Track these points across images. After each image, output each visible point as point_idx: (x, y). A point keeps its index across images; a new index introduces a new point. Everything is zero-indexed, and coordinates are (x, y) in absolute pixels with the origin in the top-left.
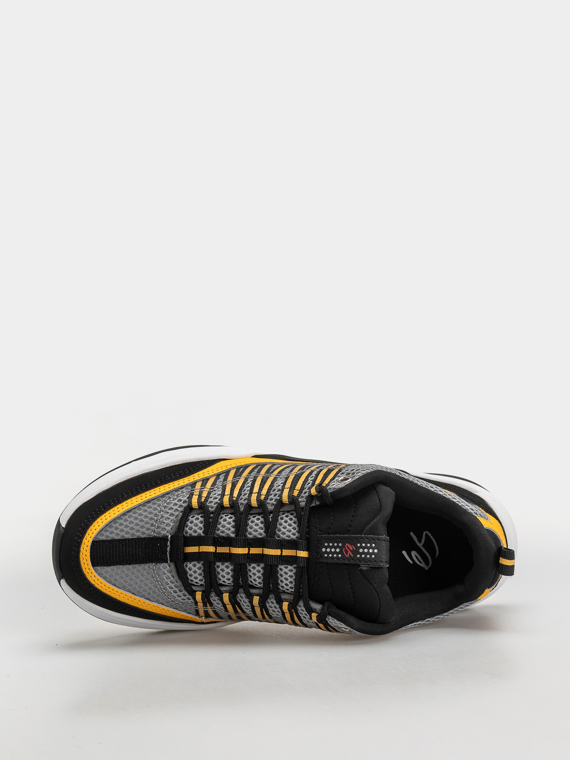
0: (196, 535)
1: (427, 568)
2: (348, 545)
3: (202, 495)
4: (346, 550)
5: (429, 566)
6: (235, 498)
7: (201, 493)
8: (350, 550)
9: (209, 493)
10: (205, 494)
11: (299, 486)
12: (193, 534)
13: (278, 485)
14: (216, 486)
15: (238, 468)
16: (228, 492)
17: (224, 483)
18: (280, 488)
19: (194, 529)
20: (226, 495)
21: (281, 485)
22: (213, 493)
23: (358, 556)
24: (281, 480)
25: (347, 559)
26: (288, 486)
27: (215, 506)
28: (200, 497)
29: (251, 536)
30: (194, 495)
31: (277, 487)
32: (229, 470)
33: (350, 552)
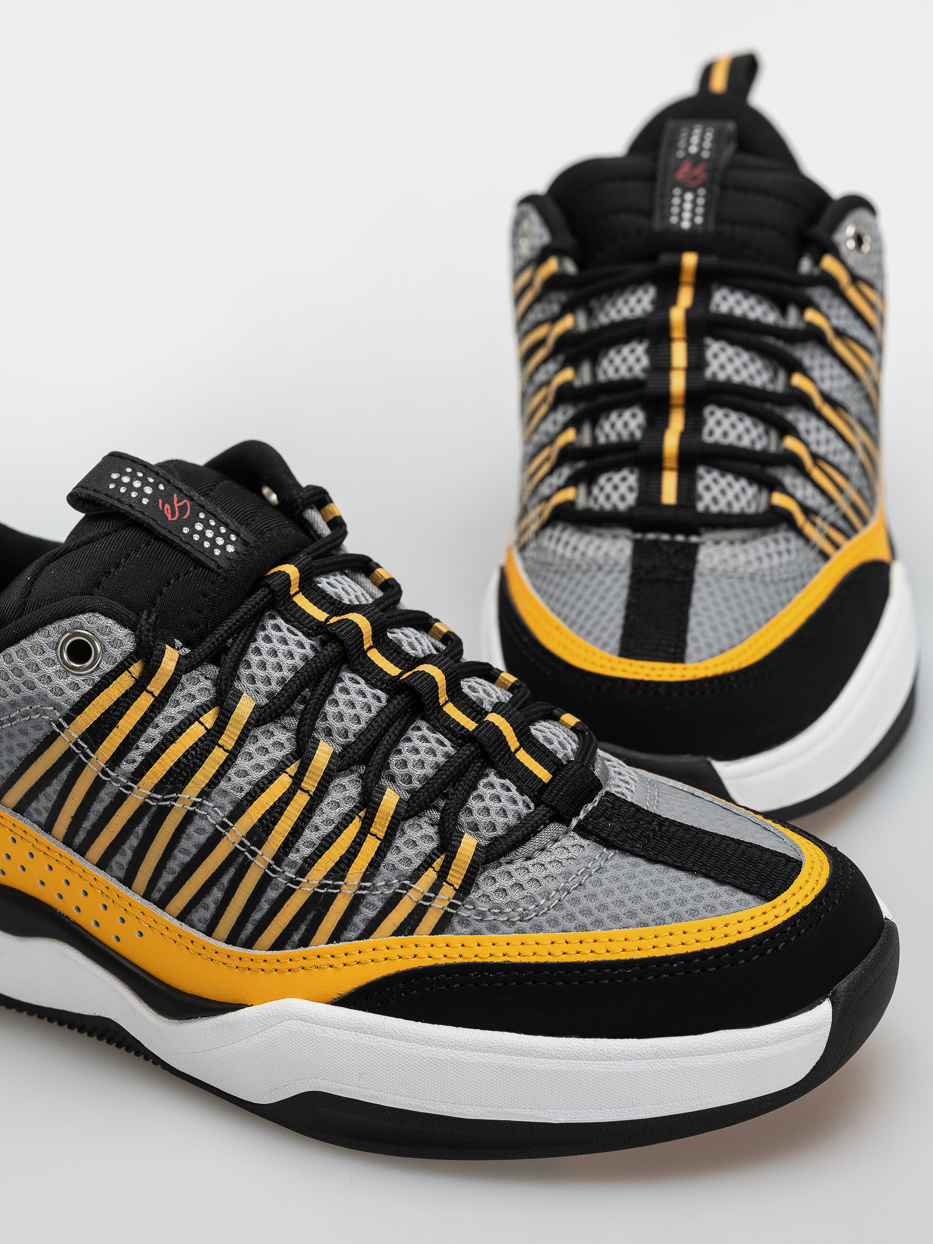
0: (507, 782)
2: (169, 516)
3: (436, 876)
4: (182, 514)
6: (360, 817)
7: (435, 888)
8: (172, 507)
9: (415, 876)
10: (430, 876)
11: (196, 732)
12: (513, 788)
13: (237, 780)
14: (390, 889)
15: (305, 942)
16: (370, 847)
17: (365, 888)
18: (242, 763)
19: (503, 793)
20: (379, 839)
21: (231, 772)
22: (408, 869)
23: (161, 487)
24: (225, 797)
25: (191, 499)
26: (218, 756)
27: (423, 821)
28: (443, 874)
29: (379, 693)
30: (455, 889)
31: (245, 773)
32: (336, 937)
33: (176, 505)
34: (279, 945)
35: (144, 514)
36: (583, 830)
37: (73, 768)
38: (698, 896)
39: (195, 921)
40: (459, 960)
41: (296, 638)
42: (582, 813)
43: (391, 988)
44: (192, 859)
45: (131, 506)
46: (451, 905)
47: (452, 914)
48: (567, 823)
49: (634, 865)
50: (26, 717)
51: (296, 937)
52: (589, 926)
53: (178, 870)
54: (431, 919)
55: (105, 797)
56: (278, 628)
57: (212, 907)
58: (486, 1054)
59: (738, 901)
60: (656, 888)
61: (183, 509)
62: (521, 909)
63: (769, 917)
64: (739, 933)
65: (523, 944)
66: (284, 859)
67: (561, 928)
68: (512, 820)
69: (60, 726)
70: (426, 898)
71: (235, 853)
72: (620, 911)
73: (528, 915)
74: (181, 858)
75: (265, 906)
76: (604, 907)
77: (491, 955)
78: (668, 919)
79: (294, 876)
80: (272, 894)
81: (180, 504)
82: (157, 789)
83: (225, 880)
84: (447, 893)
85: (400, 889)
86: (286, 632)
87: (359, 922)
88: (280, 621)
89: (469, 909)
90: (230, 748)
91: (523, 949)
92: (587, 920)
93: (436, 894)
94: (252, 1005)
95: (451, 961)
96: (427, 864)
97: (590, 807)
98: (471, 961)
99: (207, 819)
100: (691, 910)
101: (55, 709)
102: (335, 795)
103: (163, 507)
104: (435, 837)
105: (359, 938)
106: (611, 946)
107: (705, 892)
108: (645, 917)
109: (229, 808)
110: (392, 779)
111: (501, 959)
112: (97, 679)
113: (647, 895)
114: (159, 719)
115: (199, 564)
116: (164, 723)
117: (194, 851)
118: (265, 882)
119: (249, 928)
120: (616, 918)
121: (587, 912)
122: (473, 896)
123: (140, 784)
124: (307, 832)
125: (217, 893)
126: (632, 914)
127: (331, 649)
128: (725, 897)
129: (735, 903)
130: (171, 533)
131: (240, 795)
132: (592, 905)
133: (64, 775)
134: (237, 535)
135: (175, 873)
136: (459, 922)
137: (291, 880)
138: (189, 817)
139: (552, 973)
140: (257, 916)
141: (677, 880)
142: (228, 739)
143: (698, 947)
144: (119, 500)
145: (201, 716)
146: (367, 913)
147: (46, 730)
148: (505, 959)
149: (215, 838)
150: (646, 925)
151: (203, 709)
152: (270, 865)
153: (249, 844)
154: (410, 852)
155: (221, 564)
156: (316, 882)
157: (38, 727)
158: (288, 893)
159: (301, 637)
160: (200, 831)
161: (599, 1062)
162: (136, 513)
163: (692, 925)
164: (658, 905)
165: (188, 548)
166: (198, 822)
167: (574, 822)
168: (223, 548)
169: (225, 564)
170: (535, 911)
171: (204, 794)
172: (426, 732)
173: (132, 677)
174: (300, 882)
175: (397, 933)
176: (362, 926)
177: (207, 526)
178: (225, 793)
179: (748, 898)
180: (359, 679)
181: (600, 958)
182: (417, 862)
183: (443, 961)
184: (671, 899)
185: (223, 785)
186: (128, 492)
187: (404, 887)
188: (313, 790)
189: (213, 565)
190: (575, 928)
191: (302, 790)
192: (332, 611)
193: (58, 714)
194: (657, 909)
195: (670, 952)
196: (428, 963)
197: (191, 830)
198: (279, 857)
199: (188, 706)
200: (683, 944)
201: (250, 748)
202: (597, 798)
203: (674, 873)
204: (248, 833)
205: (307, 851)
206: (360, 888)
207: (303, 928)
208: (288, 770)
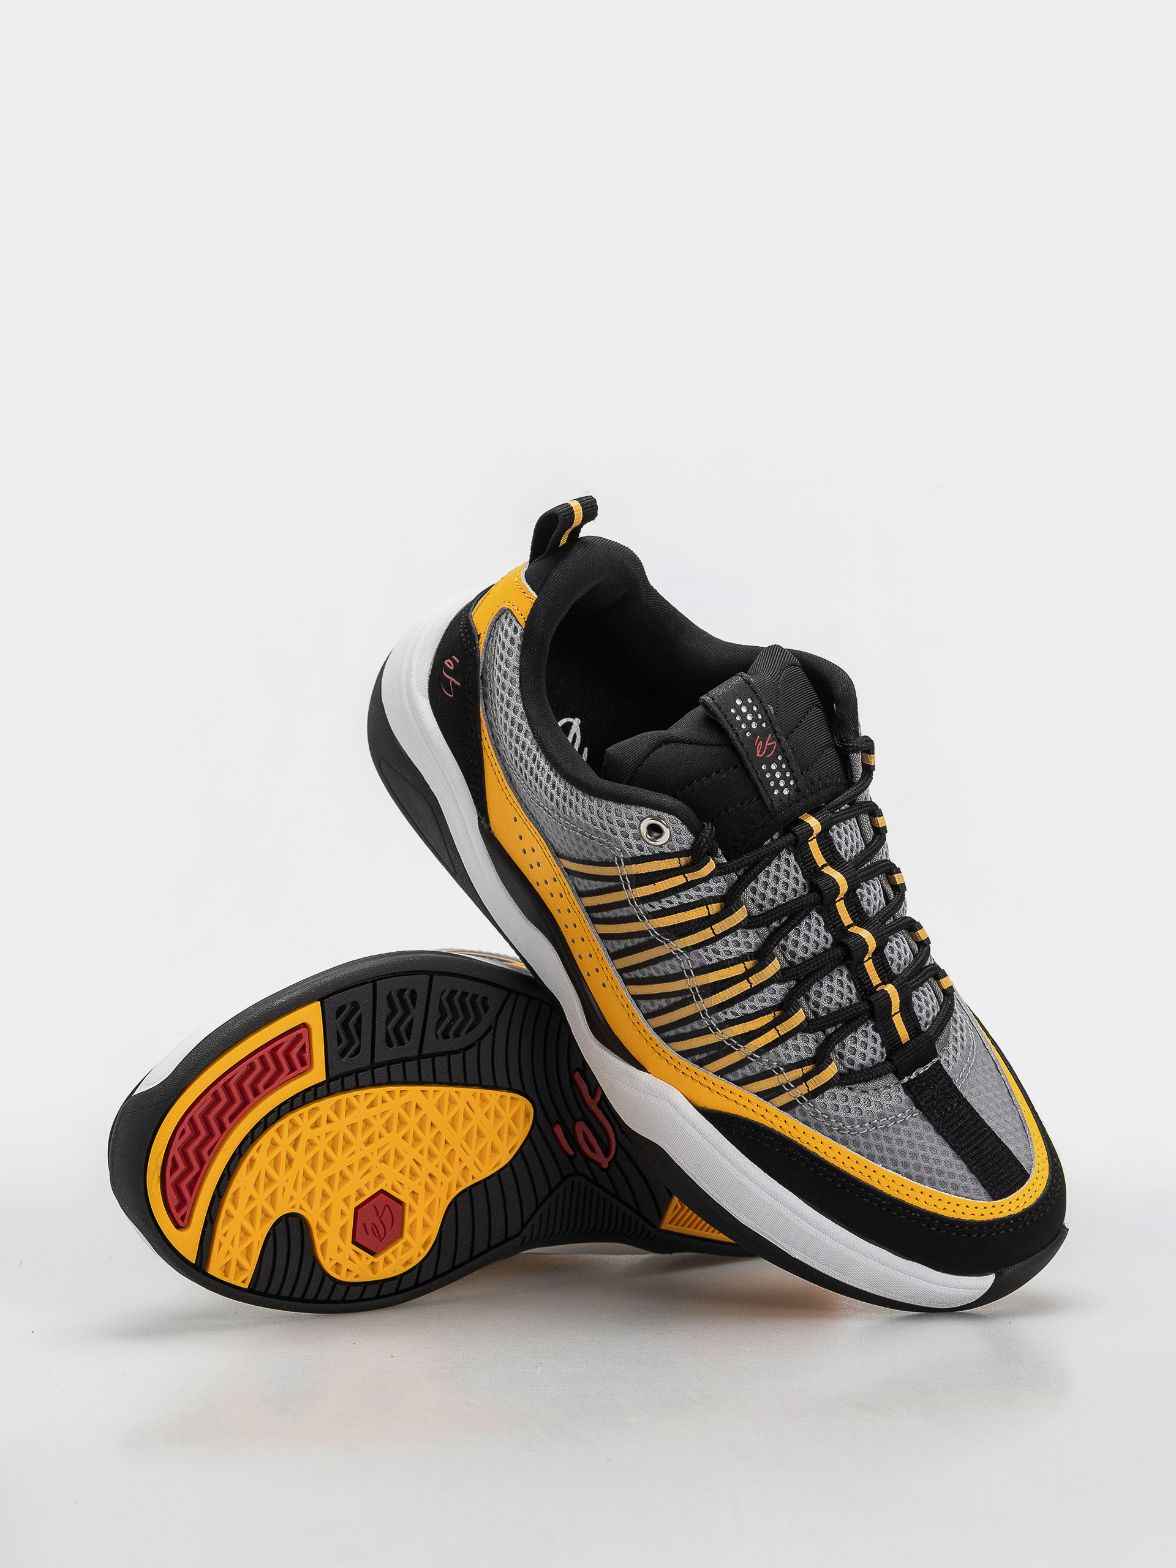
0: (877, 1035)
1: (576, 722)
2: (758, 752)
3: (801, 1076)
4: (768, 753)
5: (571, 720)
6: (775, 1014)
7: (797, 1083)
8: (764, 744)
9: (789, 1068)
10: (798, 1073)
11: (700, 912)
12: (879, 1041)
13: (711, 954)
14: (769, 1067)
15: (701, 1064)
16: (771, 1036)
17: (754, 1058)
18: (719, 945)
19: (871, 1044)
20: (779, 1034)
21: (710, 947)
22: (787, 1062)
23: (764, 725)
24: (698, 958)
25: (779, 741)
26: (706, 934)
27: (811, 1036)
28: (806, 1078)
29: (829, 936)
30: (808, 1090)
31: (718, 953)
32: (721, 1073)
33: (767, 744)
34: (685, 1054)
35: (743, 745)
36: (907, 1088)
37: (614, 886)
38: (952, 1173)
39: (642, 1005)
40: (788, 1135)
41: (796, 876)
42: (914, 1074)
43: (738, 1125)
44: (659, 977)
45: (737, 735)
46: (800, 1099)
47: (799, 1104)
48: (901, 1079)
49: (925, 1129)
50: (602, 843)
51: (697, 1057)
52: (876, 1159)
53: (647, 975)
54: (784, 1099)
55: (624, 912)
56: (788, 862)
57: (656, 1007)
58: (773, 1199)
59: (974, 1189)
60: (930, 1154)
61: (770, 748)
62: (841, 1124)
63: (987, 1213)
64: (963, 1213)
65: (830, 1148)
66: (714, 1013)
67: (859, 1149)
68: (867, 1063)
69: (619, 862)
70: (787, 1086)
71: (687, 991)
72: (900, 1159)
73: (843, 1130)
74: (652, 971)
75: (688, 1029)
76: (891, 1150)
77: (808, 1143)
78: (926, 1181)
79: (715, 1025)
80: (696, 1025)
81: (770, 744)
82: (659, 930)
83: (673, 1000)
84: (802, 1089)
85: (775, 1069)
86: (792, 868)
87: (740, 1073)
88: (792, 858)
89: (810, 1106)
90: (717, 933)
91: (829, 1151)
92: (877, 1153)
93: (796, 1087)
94: (650, 1073)
95: (783, 1132)
96: (800, 1064)
97: (921, 1071)
98: (794, 1139)
99: (680, 963)
100: (943, 1181)
101: (622, 851)
102: (766, 994)
103: (758, 743)
104: (814, 1051)
105: (734, 1082)
106: (882, 1180)
107: (959, 1173)
108: (913, 1171)
109: (697, 965)
110: (808, 999)
111: (813, 1150)
112: (657, 852)
113: (922, 1156)
114: (682, 894)
115: (760, 798)
116: (684, 898)
117: (663, 974)
118: (696, 1017)
119: (672, 1033)
120: (895, 1163)
121: (880, 1148)
122: (816, 1100)
123: (651, 921)
124: (737, 1006)
125: (663, 1003)
126: (906, 1165)
127: (814, 896)
128: (968, 1183)
129: (972, 1191)
130: (754, 768)
131: (708, 963)
132: (886, 1145)
133: (607, 884)
134: (796, 782)
135: (644, 975)
136: (800, 1110)
137: (712, 1026)
138: (670, 956)
139: (838, 1176)
140: (681, 1030)
141: (946, 1154)
142: (720, 927)
143: (933, 1210)
144: (732, 726)
145: (711, 904)
146: (747, 1071)
147: (610, 858)
148: (815, 1150)
149: (679, 976)
150: (910, 1177)
151: (713, 900)
152: (704, 1010)
153: (698, 992)
154: (793, 1053)
155: (774, 805)
156: (727, 1037)
157: (605, 853)
158: (705, 1032)
159: (800, 876)
160: (672, 967)
161: (836, 1242)
162: (737, 743)
163: (938, 1193)
164: (925, 1168)
165: (759, 784)
166: (674, 961)
167: (906, 1080)
168: (781, 789)
169: (776, 805)
170: (849, 1130)
171: (687, 950)
172: (845, 979)
173: (680, 863)
174: (717, 1031)
175: (760, 1094)
176: (741, 1077)
177: (779, 768)
178: (700, 956)
179: (982, 1190)
180: (822, 921)
181: (871, 1183)
182: (794, 1061)
183: (778, 1129)
184: (936, 1167)
185: (700, 951)
186: (741, 722)
187: (778, 1070)
188: (755, 985)
189: (768, 803)
190: (867, 1155)
191: (748, 981)
192: (830, 859)
193: (622, 856)
194: (923, 1170)
195: (915, 1203)
196: (768, 1124)
197: (667, 962)
198: (713, 1010)
199: (705, 894)
200: (926, 1203)
201: (730, 938)
202: (929, 1065)
203: (946, 1147)
204: (701, 986)
205: (731, 1017)
206: (752, 1056)
207: (705, 1055)
208: (746, 963)
